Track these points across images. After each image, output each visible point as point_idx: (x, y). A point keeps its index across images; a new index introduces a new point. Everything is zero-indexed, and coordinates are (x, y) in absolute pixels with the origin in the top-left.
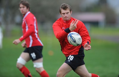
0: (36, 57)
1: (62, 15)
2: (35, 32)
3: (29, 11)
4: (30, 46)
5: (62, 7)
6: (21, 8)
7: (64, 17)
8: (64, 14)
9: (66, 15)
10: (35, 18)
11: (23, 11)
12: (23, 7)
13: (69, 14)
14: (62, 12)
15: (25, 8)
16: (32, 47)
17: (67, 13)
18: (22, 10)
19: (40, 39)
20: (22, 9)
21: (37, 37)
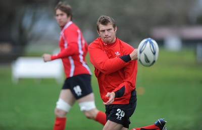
0: (82, 92)
1: (101, 33)
2: (79, 54)
3: (71, 20)
4: (71, 75)
5: (100, 21)
6: (58, 15)
7: (104, 36)
8: (104, 31)
9: (106, 33)
10: (79, 31)
11: (62, 20)
12: (62, 15)
13: (112, 31)
14: (100, 29)
15: (65, 16)
16: (74, 76)
17: (109, 30)
18: (60, 20)
19: (86, 64)
20: (59, 17)
21: (81, 61)
